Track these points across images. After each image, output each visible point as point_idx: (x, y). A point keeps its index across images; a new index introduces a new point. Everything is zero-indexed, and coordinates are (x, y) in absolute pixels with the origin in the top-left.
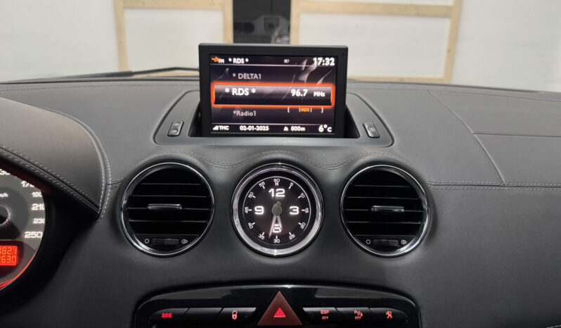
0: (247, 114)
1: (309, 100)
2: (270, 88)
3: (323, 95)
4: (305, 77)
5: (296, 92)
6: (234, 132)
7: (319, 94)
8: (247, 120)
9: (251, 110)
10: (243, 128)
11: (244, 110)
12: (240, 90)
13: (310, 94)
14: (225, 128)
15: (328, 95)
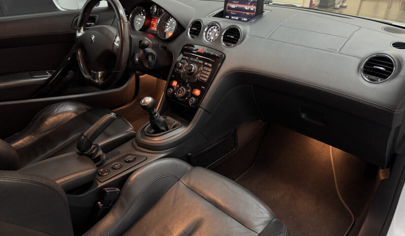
0: (234, 13)
1: (249, 11)
2: (240, 6)
3: (253, 9)
4: (249, 4)
5: (247, 8)
6: (230, 18)
7: (252, 9)
8: (234, 15)
9: (235, 12)
10: (232, 18)
11: (233, 12)
12: (233, 6)
13: (250, 9)
14: (228, 17)
15: (254, 10)
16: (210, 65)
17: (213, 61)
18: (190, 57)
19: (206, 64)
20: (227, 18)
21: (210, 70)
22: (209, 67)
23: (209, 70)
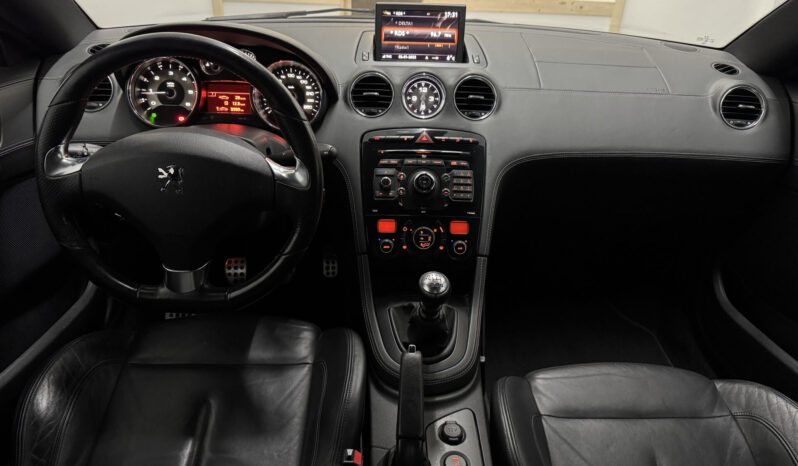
0: (403, 48)
1: (442, 39)
2: (418, 31)
3: (450, 36)
4: (439, 25)
5: (434, 33)
6: (395, 58)
7: (447, 35)
8: (403, 52)
9: (405, 45)
11: (401, 45)
12: (399, 32)
13: (442, 36)
14: (390, 56)
15: (453, 36)
16: (463, 163)
17: (468, 153)
18: (404, 158)
19: (454, 163)
20: (387, 60)
21: (469, 173)
22: (463, 168)
23: (469, 175)
